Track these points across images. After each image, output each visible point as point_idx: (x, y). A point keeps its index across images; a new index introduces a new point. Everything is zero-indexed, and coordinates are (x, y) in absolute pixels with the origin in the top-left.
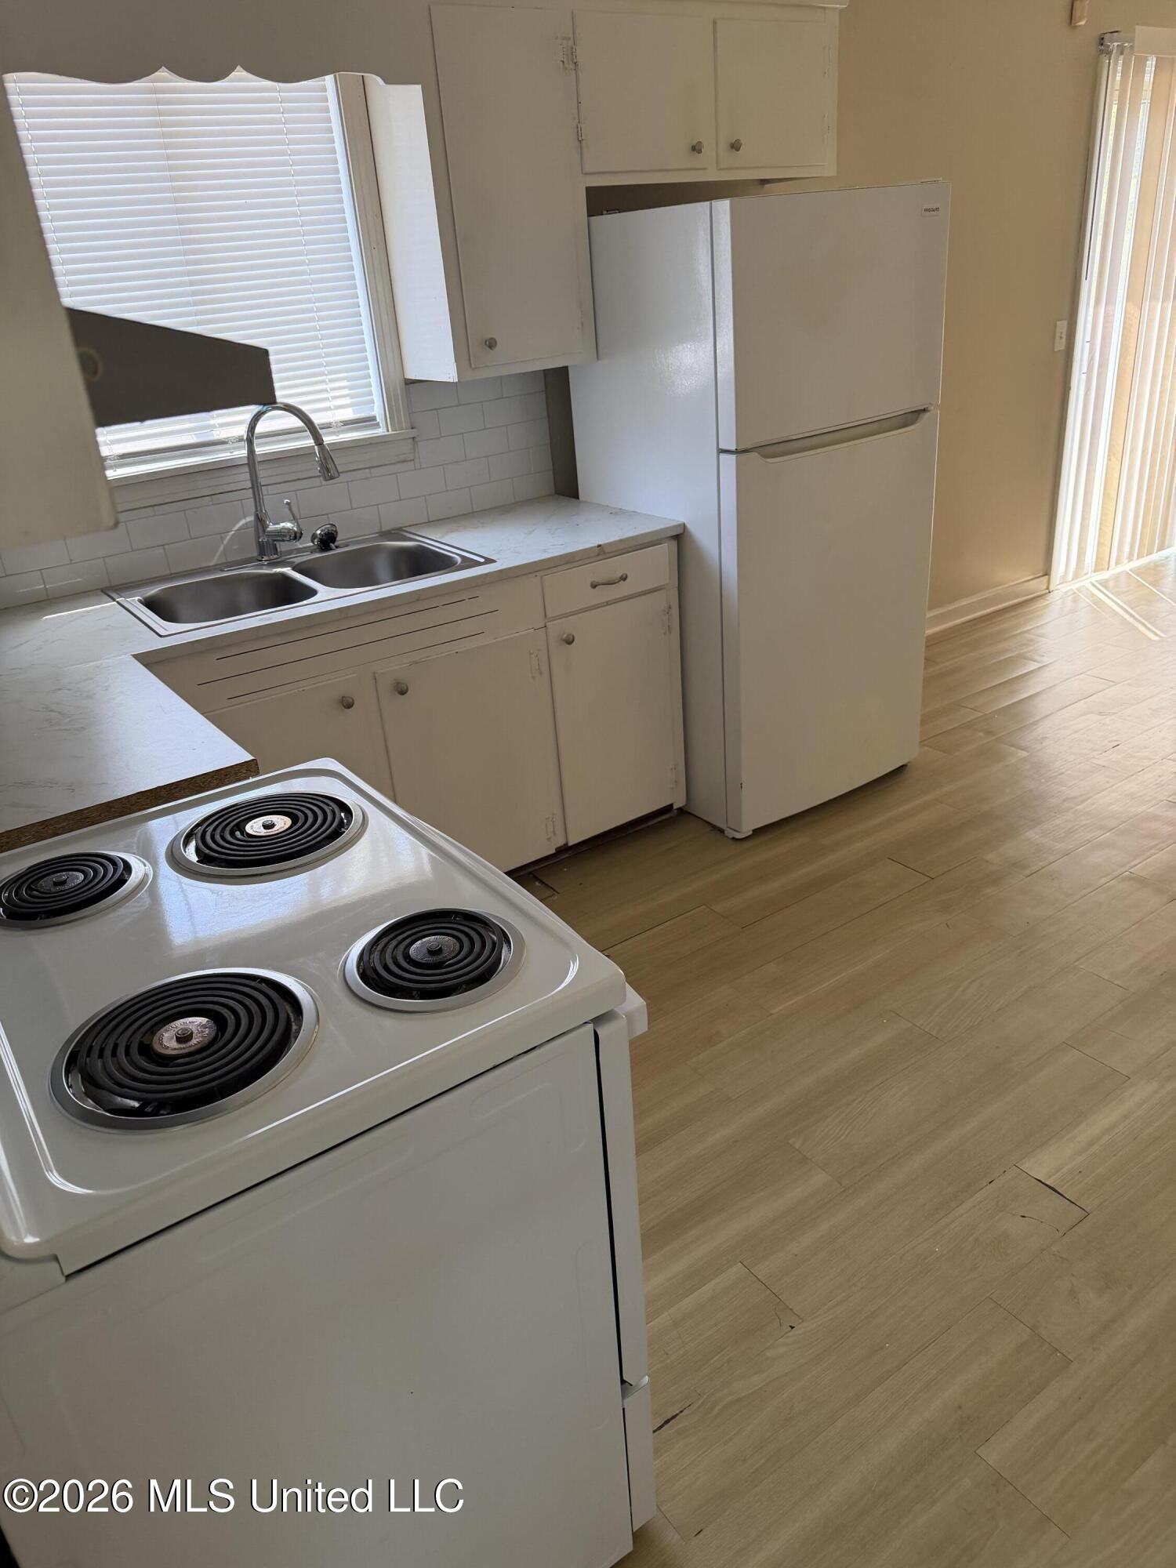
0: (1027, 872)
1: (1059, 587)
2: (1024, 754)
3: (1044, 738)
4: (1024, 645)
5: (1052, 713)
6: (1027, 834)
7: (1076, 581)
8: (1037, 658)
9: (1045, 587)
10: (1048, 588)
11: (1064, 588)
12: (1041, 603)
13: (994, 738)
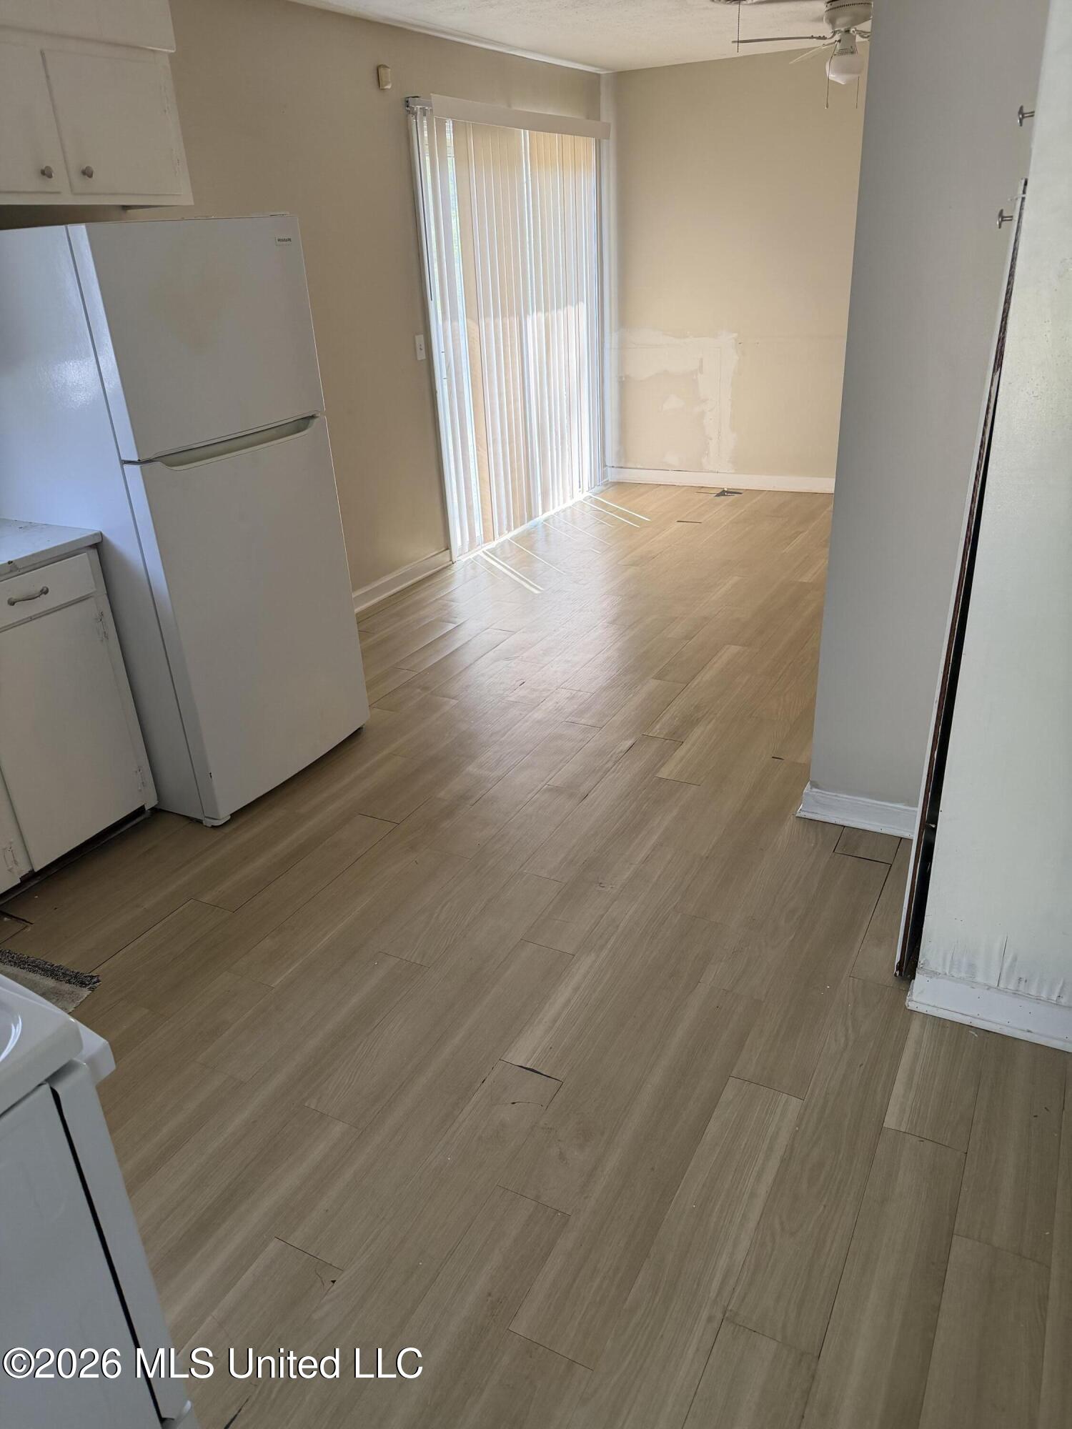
0: (472, 801)
1: (459, 558)
2: (453, 702)
3: (468, 686)
4: (441, 609)
5: (471, 664)
6: (467, 769)
7: (473, 551)
8: (452, 619)
9: (448, 559)
10: (451, 560)
11: (463, 559)
12: (449, 573)
13: (429, 692)
